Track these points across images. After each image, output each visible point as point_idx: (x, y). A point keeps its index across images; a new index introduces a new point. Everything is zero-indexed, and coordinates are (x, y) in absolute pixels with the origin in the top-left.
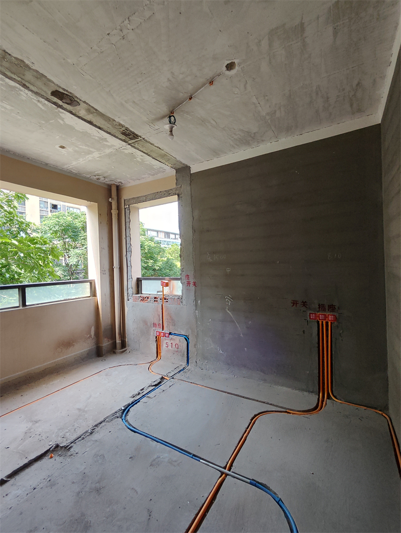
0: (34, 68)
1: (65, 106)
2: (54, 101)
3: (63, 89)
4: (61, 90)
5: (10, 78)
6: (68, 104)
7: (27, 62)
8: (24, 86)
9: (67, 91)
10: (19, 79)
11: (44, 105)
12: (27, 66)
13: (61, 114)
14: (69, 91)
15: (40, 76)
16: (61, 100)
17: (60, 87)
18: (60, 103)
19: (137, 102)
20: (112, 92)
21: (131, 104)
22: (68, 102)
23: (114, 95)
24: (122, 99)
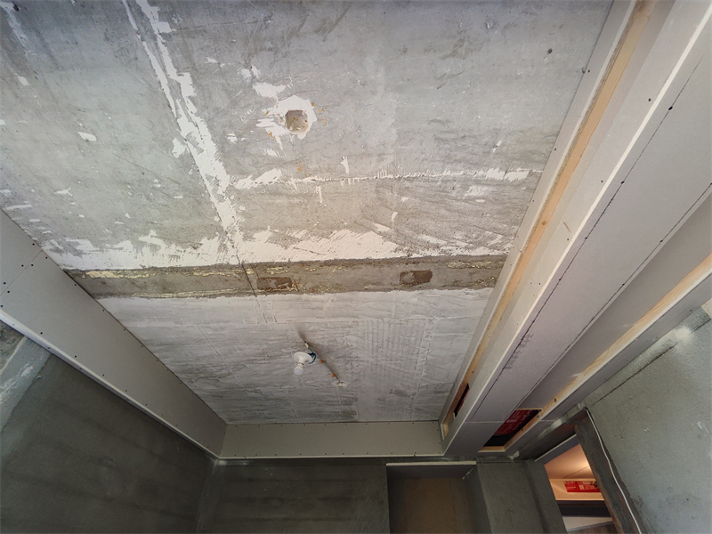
0: (464, 290)
1: (401, 268)
3: (423, 289)
4: (424, 285)
6: (403, 274)
7: (472, 291)
9: (419, 289)
11: (428, 246)
12: (471, 287)
13: (395, 246)
14: (417, 291)
15: (454, 286)
16: (415, 273)
17: (428, 288)
18: (413, 268)
19: (348, 329)
20: (380, 320)
21: (350, 324)
22: (406, 278)
23: (375, 320)
24: (363, 321)
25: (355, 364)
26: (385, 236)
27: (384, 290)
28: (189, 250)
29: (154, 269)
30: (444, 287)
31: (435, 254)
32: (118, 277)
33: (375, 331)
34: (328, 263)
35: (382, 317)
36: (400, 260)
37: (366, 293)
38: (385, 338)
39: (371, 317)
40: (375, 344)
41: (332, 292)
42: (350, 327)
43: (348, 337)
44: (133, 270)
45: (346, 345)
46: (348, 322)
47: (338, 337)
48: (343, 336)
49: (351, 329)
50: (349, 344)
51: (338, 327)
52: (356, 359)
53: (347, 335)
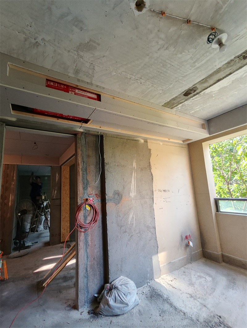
0: (169, 101)
1: (197, 91)
2: (192, 95)
3: (182, 93)
4: (183, 94)
5: (177, 106)
6: (195, 91)
7: (166, 102)
8: (181, 103)
9: (183, 92)
10: (176, 104)
11: (196, 98)
12: (168, 102)
13: (206, 93)
14: (183, 91)
15: (174, 99)
16: (191, 93)
17: (180, 94)
18: (194, 93)
19: (194, 60)
20: (183, 75)
21: (196, 64)
22: (193, 91)
23: (185, 74)
24: (191, 69)
25: (161, 42)
26: (212, 92)
27: (196, 84)
30: (176, 97)
31: (192, 99)
33: (179, 71)
35: (184, 77)
36: (201, 92)
38: (169, 72)
39: (189, 74)
40: (169, 66)
41: (219, 69)
42: (195, 62)
43: (189, 57)
45: (185, 51)
46: (198, 64)
47: (196, 51)
48: (193, 55)
49: (193, 62)
50: (183, 53)
51: (201, 57)
52: (165, 46)
53: (191, 57)
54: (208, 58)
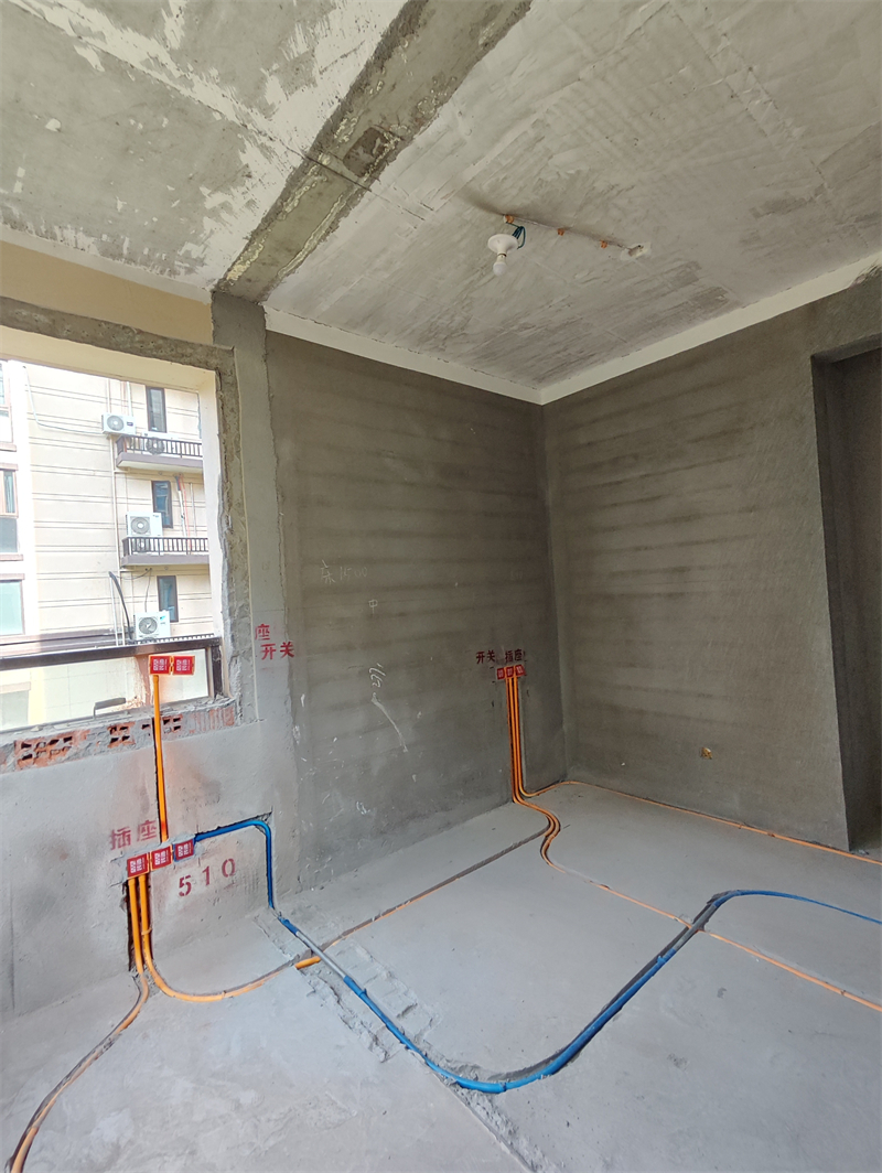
23: (566, 92)
24: (548, 112)
25: (622, 202)
28: (248, 183)
29: (256, 234)
32: (247, 266)
33: (591, 113)
34: (384, 54)
35: (574, 76)
37: (493, 53)
38: (625, 113)
40: (619, 139)
41: (446, 100)
43: (557, 160)
44: (246, 249)
45: (568, 178)
46: (525, 133)
47: (539, 173)
48: (547, 165)
49: (544, 142)
50: (572, 172)
51: (522, 155)
52: (615, 192)
53: (551, 157)
54: (498, 149)
